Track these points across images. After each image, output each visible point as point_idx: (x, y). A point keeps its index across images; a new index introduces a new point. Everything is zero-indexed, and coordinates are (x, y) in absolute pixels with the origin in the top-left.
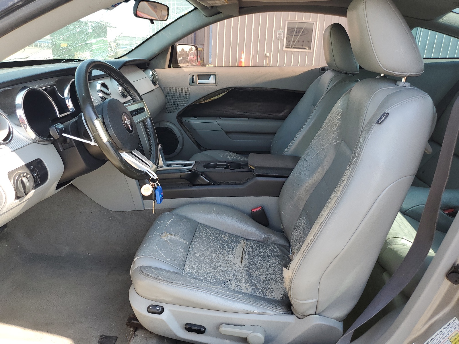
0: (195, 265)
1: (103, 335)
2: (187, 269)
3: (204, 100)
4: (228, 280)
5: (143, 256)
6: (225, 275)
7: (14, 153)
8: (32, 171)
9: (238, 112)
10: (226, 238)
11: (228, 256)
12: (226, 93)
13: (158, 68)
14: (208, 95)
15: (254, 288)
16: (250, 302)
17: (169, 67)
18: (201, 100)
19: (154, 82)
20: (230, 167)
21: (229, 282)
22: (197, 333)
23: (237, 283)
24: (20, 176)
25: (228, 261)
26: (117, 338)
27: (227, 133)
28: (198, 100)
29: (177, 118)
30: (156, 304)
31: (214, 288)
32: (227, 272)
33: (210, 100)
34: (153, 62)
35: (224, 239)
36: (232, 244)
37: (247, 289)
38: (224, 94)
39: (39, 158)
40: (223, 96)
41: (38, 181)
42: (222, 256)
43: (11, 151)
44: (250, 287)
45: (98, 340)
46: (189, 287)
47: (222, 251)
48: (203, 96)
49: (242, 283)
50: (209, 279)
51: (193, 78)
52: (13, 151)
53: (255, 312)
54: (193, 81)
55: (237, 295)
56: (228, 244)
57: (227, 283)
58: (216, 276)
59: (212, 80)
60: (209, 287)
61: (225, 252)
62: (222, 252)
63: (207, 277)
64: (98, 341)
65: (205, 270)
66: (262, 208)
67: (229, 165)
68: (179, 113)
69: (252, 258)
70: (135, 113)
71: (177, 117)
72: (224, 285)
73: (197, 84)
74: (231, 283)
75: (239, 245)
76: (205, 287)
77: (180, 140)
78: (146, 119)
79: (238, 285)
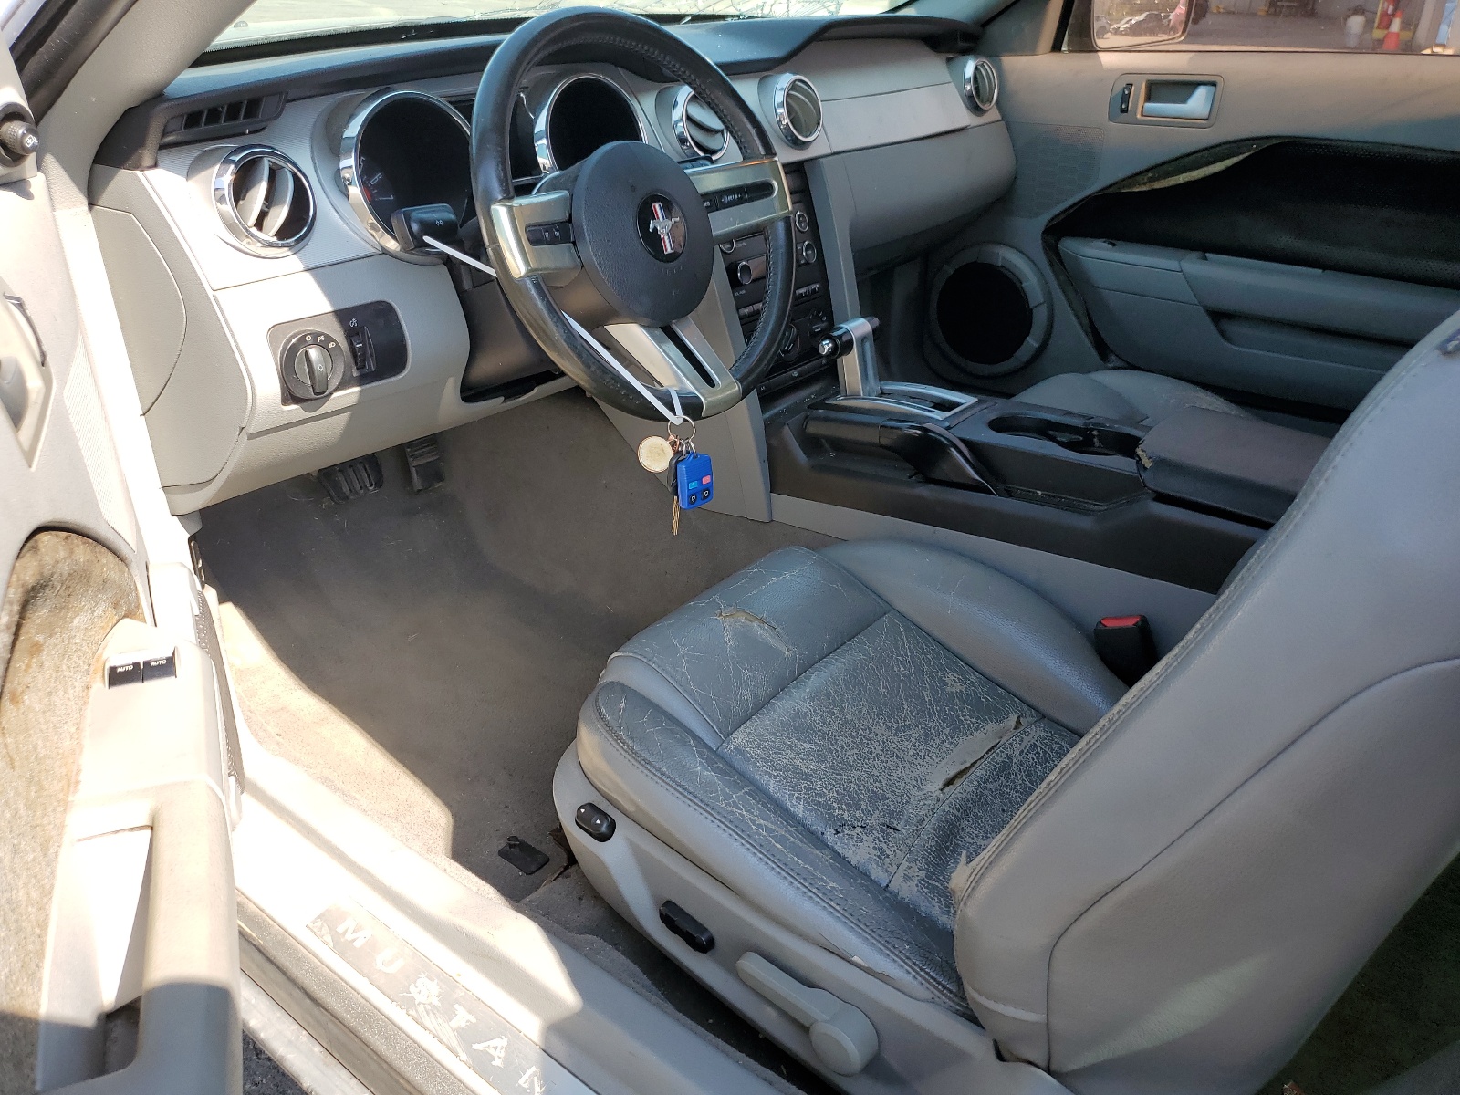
0: (774, 734)
1: (516, 838)
2: (740, 738)
3: (1152, 180)
4: (856, 824)
5: (631, 654)
6: (856, 805)
7: (308, 275)
8: (351, 334)
9: (1285, 241)
10: (958, 687)
11: (921, 747)
12: (1241, 157)
13: (1013, 52)
14: (1170, 162)
15: (933, 886)
16: (857, 922)
17: (1056, 47)
18: (1140, 178)
19: (975, 103)
20: (1097, 444)
21: (857, 830)
22: (688, 943)
23: (885, 846)
24: (302, 340)
25: (907, 765)
26: (547, 861)
27: (1219, 316)
28: (1130, 177)
29: (1043, 238)
30: (603, 806)
31: (760, 826)
32: (874, 797)
33: (1172, 181)
34: (995, 30)
35: (943, 690)
36: (963, 715)
37: (907, 878)
38: (1234, 160)
39: (386, 299)
40: (1228, 169)
41: (370, 366)
42: (896, 739)
43: (302, 269)
44: (922, 874)
45: (503, 844)
46: (681, 793)
47: (907, 723)
48: (1153, 163)
49: (901, 850)
50: (796, 795)
51: (1126, 92)
52: (307, 270)
53: (856, 959)
54: (1122, 104)
55: (822, 880)
56: (951, 709)
57: (846, 832)
58: (820, 795)
59: (1198, 102)
60: (743, 816)
61: (916, 733)
62: (909, 727)
63: (790, 787)
64: (500, 847)
65: (798, 762)
66: (1144, 620)
67: (1095, 433)
68: (1052, 219)
69: (1006, 786)
70: (730, 198)
71: (1044, 232)
72: (838, 833)
73: (1139, 116)
74: (865, 837)
75: (991, 727)
76: (732, 811)
77: (1040, 317)
78: (772, 221)
79: (883, 852)
